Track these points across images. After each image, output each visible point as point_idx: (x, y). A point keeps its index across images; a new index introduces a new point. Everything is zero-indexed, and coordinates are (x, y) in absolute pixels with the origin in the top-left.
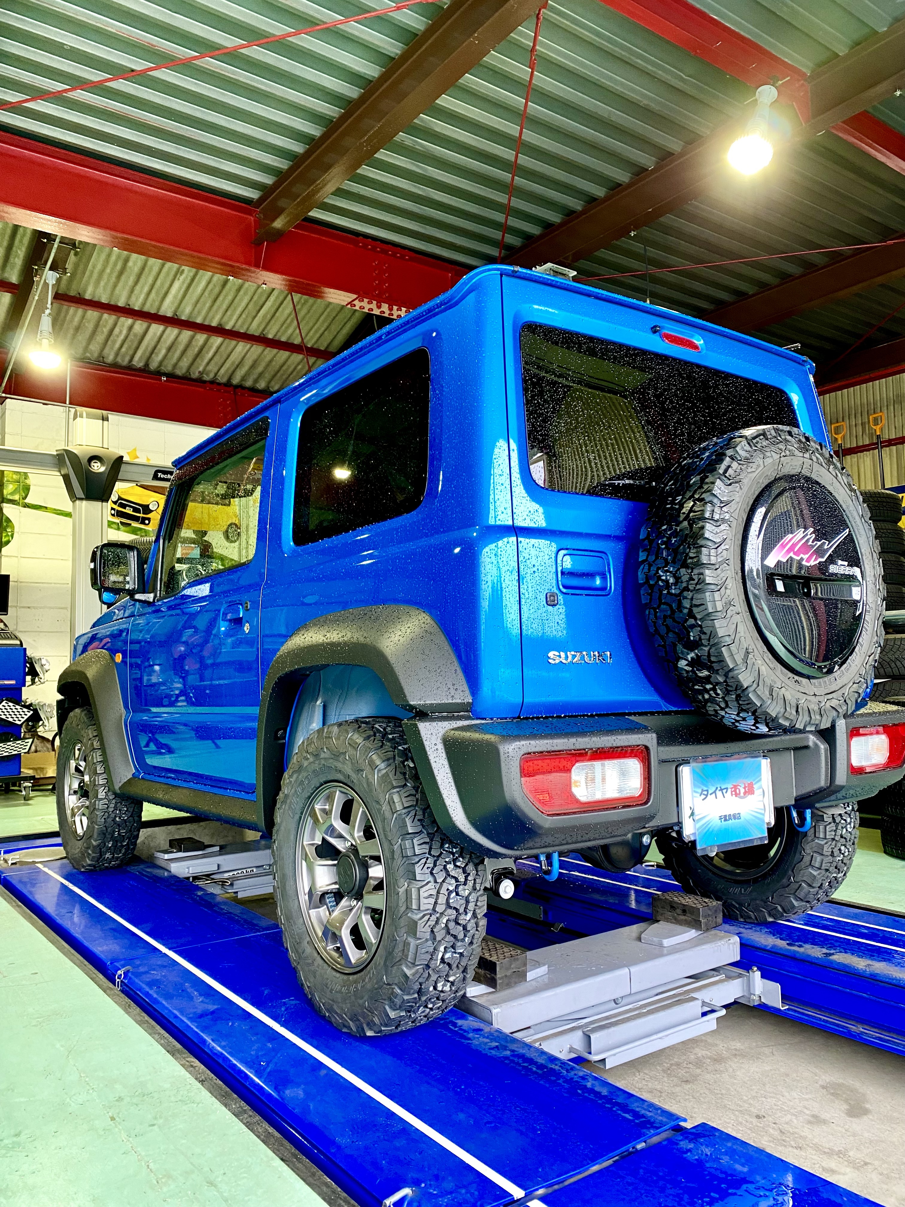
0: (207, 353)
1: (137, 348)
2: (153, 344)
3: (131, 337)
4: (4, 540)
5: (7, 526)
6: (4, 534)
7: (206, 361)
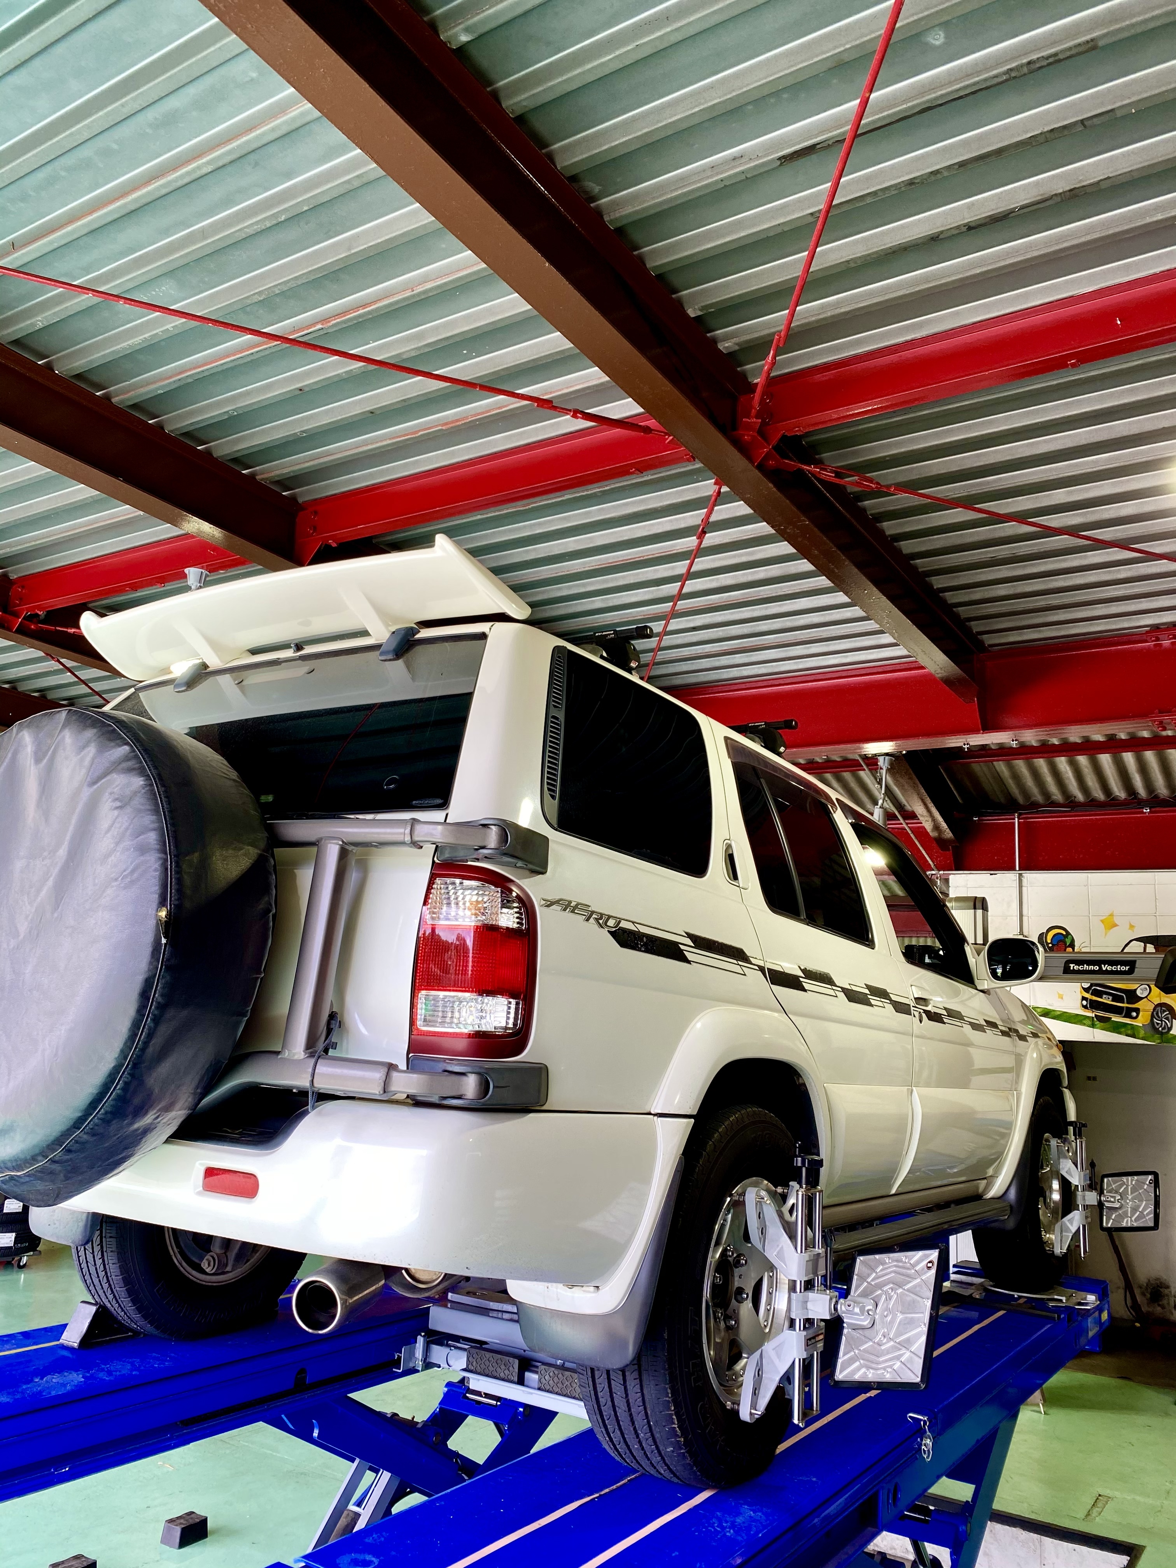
1: (1103, 781)
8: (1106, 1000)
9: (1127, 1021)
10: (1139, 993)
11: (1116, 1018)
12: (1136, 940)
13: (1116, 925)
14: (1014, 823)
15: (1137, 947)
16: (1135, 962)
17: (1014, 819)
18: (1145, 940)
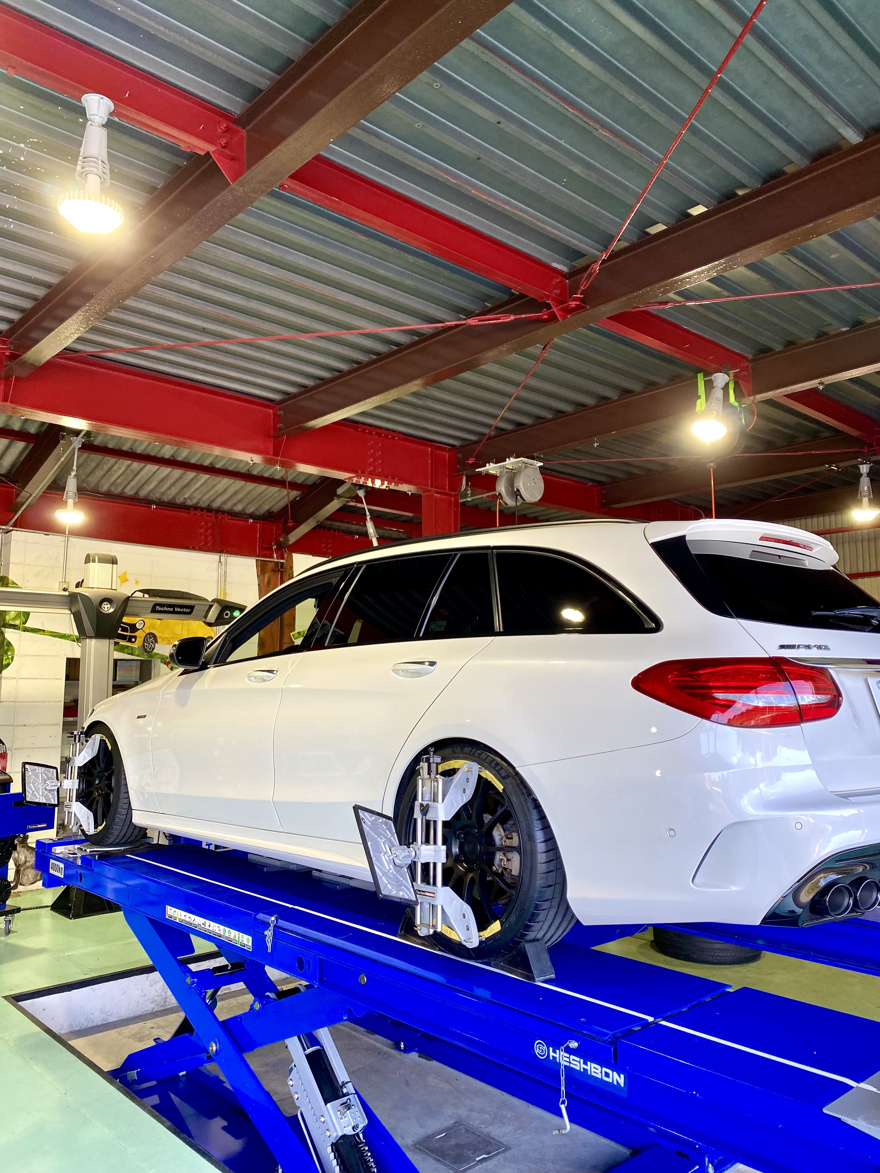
0: (195, 484)
1: (132, 480)
2: (147, 478)
3: (128, 472)
4: (5, 663)
5: (8, 650)
6: (5, 658)
7: (193, 490)
10: (137, 626)
12: (139, 591)
13: (128, 580)
18: (144, 591)
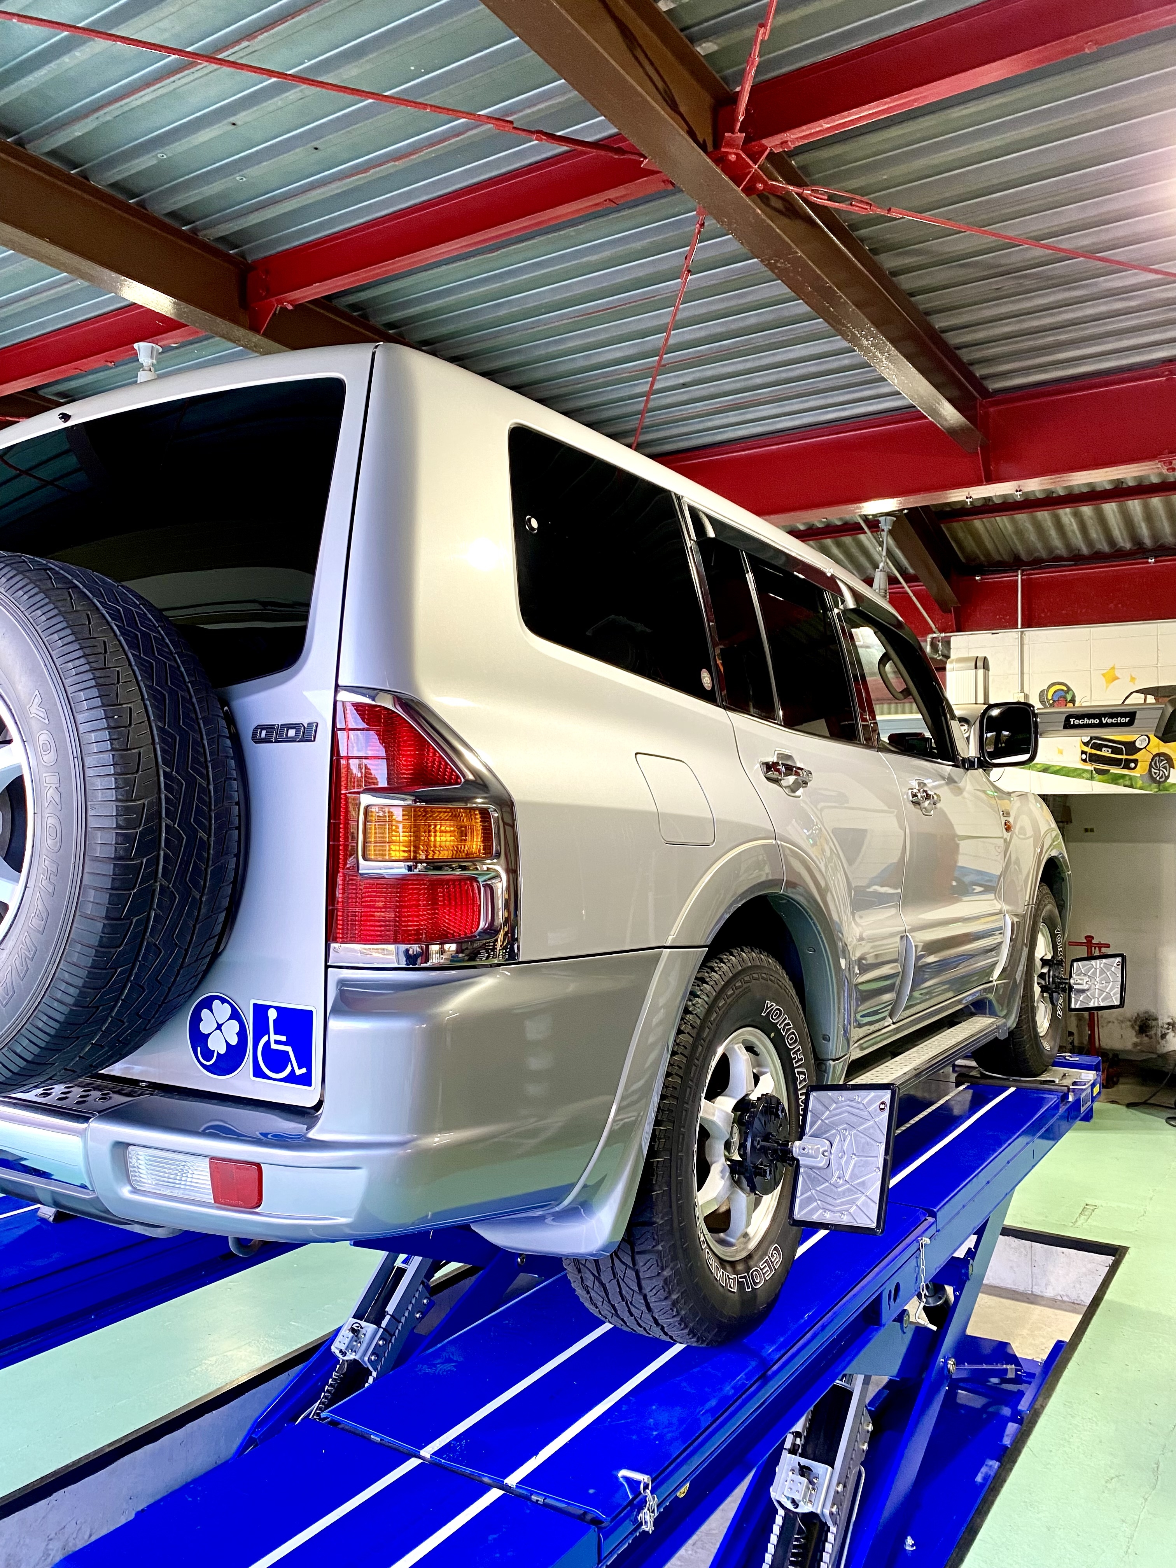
8: (1106, 753)
9: (1126, 772)
10: (1138, 744)
11: (1115, 770)
12: (1137, 692)
13: (1118, 678)
14: (1017, 580)
15: (1138, 699)
16: (1135, 713)
17: (1017, 576)
18: (1145, 691)
